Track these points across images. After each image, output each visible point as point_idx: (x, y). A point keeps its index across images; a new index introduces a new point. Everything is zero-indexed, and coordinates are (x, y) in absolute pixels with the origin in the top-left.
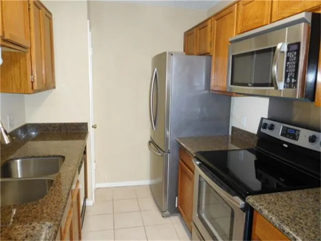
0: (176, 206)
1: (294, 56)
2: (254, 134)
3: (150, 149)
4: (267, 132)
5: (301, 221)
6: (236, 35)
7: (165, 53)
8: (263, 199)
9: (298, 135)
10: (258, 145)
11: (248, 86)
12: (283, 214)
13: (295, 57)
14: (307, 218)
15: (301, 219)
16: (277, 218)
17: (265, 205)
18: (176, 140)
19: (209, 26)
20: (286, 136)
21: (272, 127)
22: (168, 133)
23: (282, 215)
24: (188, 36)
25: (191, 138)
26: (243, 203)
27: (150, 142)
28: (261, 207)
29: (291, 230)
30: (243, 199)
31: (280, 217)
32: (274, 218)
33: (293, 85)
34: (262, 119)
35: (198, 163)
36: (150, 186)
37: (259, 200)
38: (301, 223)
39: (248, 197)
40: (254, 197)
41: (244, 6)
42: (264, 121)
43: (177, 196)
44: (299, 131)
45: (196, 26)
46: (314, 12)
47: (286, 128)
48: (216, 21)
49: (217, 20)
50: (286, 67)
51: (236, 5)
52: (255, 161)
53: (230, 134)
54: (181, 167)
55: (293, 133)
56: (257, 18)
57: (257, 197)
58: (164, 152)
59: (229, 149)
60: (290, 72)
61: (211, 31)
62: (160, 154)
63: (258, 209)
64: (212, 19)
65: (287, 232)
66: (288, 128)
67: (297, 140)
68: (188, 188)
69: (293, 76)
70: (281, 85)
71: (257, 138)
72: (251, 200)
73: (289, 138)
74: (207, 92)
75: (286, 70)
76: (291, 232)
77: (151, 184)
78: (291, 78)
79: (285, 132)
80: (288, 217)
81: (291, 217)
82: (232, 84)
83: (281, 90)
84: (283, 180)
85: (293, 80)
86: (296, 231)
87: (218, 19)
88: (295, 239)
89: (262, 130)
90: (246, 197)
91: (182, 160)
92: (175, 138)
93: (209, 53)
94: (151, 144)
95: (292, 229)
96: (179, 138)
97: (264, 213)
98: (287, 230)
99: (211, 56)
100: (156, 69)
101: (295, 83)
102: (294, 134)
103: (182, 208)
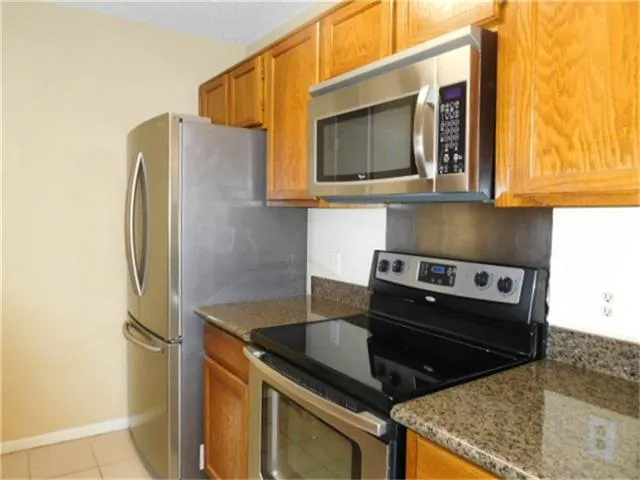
0: (202, 467)
1: (455, 109)
2: (360, 288)
3: (127, 338)
4: (390, 276)
5: (515, 437)
6: (320, 81)
7: (165, 117)
8: (427, 407)
9: (454, 275)
10: (371, 307)
11: (358, 179)
12: (477, 430)
13: (457, 112)
14: (523, 431)
15: (513, 433)
16: (473, 441)
17: (437, 417)
18: (196, 313)
19: (259, 69)
20: (429, 281)
21: (399, 266)
22: (176, 299)
23: (477, 433)
24: (208, 92)
25: (230, 305)
26: (384, 423)
27: (127, 325)
28: (430, 424)
29: (508, 460)
30: (384, 414)
31: (477, 437)
32: (464, 443)
33: (456, 166)
34: (377, 252)
35: (258, 354)
36: (130, 431)
37: (418, 410)
38: (518, 442)
39: (396, 407)
40: (407, 406)
41: (335, 25)
42: (382, 257)
43: (203, 443)
44: (453, 267)
45: (228, 72)
46: (486, 28)
47: (427, 266)
48: (273, 60)
49: (275, 56)
50: (440, 132)
51: (318, 24)
52: (369, 340)
53: (309, 291)
54: (210, 373)
55: (443, 272)
56: (364, 46)
57: (413, 403)
58: (169, 342)
59: (309, 319)
60: (449, 142)
61: (263, 79)
62: (159, 349)
63: (425, 429)
64: (266, 54)
65: (502, 466)
66: (431, 265)
67: (452, 285)
68: (231, 417)
69: (456, 149)
70: (432, 170)
71: (368, 294)
72: (401, 413)
73: (436, 283)
74: (259, 203)
75: (439, 139)
76: (510, 465)
77: (132, 426)
78: (451, 153)
79: (426, 272)
80: (490, 434)
81: (494, 432)
82: (319, 180)
83: (431, 181)
84: (430, 370)
85: (456, 157)
86: (518, 461)
87: (279, 54)
88: (524, 478)
89: (380, 275)
90: (390, 409)
91: (211, 356)
92: (193, 308)
93: (261, 125)
94: (132, 330)
95: (510, 457)
96: (204, 308)
97: (439, 435)
98: (500, 461)
99: (265, 130)
100: (140, 155)
101: (462, 162)
102: (446, 274)
103: (216, 468)
